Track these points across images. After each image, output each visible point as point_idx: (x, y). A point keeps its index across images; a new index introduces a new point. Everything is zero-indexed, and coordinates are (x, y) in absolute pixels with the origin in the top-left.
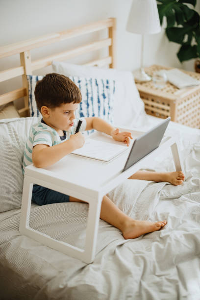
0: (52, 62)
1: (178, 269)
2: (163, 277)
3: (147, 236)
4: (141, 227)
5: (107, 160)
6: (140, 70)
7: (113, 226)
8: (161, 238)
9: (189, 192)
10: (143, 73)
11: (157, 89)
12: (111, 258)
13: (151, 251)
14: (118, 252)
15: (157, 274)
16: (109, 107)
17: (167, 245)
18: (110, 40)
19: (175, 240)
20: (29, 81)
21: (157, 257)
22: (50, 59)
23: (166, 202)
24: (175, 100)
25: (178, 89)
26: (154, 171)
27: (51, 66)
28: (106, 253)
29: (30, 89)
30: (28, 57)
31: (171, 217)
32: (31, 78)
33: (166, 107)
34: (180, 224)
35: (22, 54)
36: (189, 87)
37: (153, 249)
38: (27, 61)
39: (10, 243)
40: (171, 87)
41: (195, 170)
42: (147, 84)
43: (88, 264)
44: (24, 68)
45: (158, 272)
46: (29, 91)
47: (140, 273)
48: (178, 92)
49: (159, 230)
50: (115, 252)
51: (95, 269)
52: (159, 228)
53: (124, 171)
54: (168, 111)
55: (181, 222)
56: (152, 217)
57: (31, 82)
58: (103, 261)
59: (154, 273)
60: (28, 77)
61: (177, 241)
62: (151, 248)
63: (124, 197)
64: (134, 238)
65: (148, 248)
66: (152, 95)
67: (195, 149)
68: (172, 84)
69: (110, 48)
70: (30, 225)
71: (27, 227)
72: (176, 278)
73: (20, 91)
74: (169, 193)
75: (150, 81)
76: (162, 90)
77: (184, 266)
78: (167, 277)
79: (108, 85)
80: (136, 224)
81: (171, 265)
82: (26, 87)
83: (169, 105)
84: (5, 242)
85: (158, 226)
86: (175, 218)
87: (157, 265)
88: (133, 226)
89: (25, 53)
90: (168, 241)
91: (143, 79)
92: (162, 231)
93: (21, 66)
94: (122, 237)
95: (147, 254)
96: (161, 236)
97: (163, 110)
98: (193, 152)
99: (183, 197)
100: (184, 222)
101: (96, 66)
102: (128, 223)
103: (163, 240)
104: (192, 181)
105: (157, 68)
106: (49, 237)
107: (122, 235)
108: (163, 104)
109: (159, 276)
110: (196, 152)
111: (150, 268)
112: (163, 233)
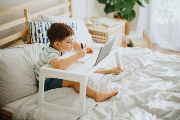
0: (41, 15)
1: (129, 112)
2: (123, 117)
3: (109, 99)
4: (106, 95)
5: (84, 62)
6: (87, 19)
7: (90, 97)
8: (117, 99)
9: (126, 76)
10: (88, 20)
11: (97, 28)
12: (93, 112)
13: (114, 105)
14: (96, 108)
15: (119, 116)
16: (75, 37)
17: (121, 101)
18: (70, 2)
19: (125, 98)
20: (30, 25)
21: (117, 108)
22: (39, 13)
23: (114, 83)
24: (108, 33)
25: (108, 27)
26: (105, 69)
27: (40, 17)
28: (90, 110)
29: (31, 30)
30: (28, 12)
31: (120, 89)
32: (31, 24)
33: (103, 37)
34: (125, 92)
35: (25, 10)
36: (114, 26)
37: (115, 104)
38: (28, 14)
39: (35, 111)
40: (105, 27)
41: (126, 66)
42: (91, 26)
43: (81, 116)
44: (27, 18)
45: (119, 115)
46: (30, 31)
47: (111, 116)
48: (109, 29)
49: (115, 95)
50: (94, 108)
51: (86, 117)
52: (115, 94)
53: (95, 65)
54: (104, 39)
55: (125, 91)
56: (109, 90)
57: (31, 25)
58: (89, 113)
59: (117, 116)
60: (29, 23)
61: (126, 99)
62: (113, 104)
63: (93, 82)
64: (102, 101)
65: (112, 104)
66: (95, 32)
67: (125, 56)
68: (104, 25)
69: (70, 7)
70: (44, 101)
71: (43, 101)
72: (129, 116)
73: (24, 32)
74: (116, 78)
75: (92, 24)
76: (100, 28)
77: (131, 111)
78: (125, 116)
79: (73, 26)
80: (102, 94)
81: (125, 111)
82: (28, 29)
83: (104, 36)
84: (32, 110)
85: (114, 93)
86: (122, 89)
87: (118, 112)
88: (101, 95)
89: (27, 9)
90: (122, 99)
91: (88, 24)
92: (116, 96)
93: (25, 17)
94: (96, 102)
95: (112, 107)
96: (117, 98)
97: (101, 39)
98: (124, 58)
99: (123, 79)
100: (126, 91)
101: (63, 16)
102: (98, 94)
103: (118, 100)
104: (126, 71)
105: (94, 18)
106: (57, 105)
107: (96, 101)
108: (101, 35)
109: (120, 117)
110: (125, 57)
111: (115, 113)
112: (117, 96)
